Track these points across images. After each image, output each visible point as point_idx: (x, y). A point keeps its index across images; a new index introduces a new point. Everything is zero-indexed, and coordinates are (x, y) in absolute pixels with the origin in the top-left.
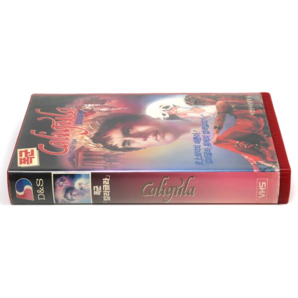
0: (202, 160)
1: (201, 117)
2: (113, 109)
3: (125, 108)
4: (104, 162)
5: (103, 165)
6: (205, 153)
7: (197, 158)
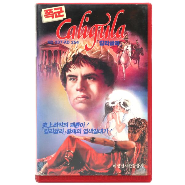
0: (49, 127)
1: (110, 129)
2: (123, 66)
3: (125, 75)
4: (47, 64)
5: (44, 63)
6: (58, 129)
7: (51, 124)
